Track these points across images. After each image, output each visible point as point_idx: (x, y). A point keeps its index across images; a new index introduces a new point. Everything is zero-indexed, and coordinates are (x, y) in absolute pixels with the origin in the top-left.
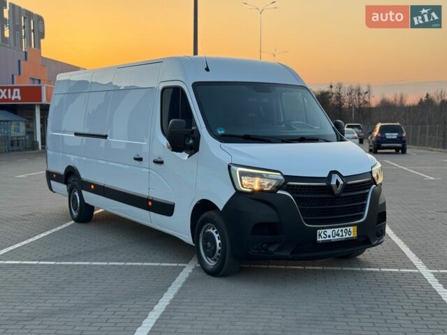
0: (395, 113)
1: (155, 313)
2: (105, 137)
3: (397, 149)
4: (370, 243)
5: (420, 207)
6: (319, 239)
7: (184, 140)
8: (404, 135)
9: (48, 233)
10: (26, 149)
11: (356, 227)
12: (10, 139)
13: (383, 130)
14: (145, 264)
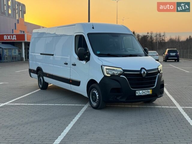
0: (175, 45)
1: (73, 122)
2: (53, 55)
3: (175, 60)
4: (157, 96)
5: (181, 83)
6: (137, 95)
7: (84, 56)
8: (178, 54)
9: (30, 93)
10: (18, 61)
11: (151, 90)
12: (12, 56)
13: (169, 52)
14: (69, 105)
